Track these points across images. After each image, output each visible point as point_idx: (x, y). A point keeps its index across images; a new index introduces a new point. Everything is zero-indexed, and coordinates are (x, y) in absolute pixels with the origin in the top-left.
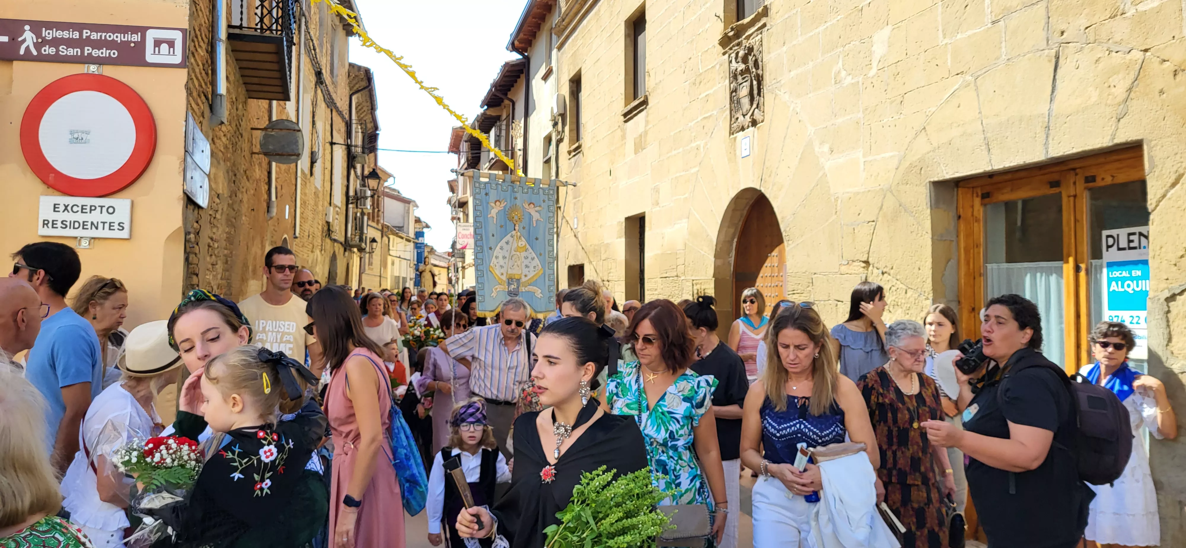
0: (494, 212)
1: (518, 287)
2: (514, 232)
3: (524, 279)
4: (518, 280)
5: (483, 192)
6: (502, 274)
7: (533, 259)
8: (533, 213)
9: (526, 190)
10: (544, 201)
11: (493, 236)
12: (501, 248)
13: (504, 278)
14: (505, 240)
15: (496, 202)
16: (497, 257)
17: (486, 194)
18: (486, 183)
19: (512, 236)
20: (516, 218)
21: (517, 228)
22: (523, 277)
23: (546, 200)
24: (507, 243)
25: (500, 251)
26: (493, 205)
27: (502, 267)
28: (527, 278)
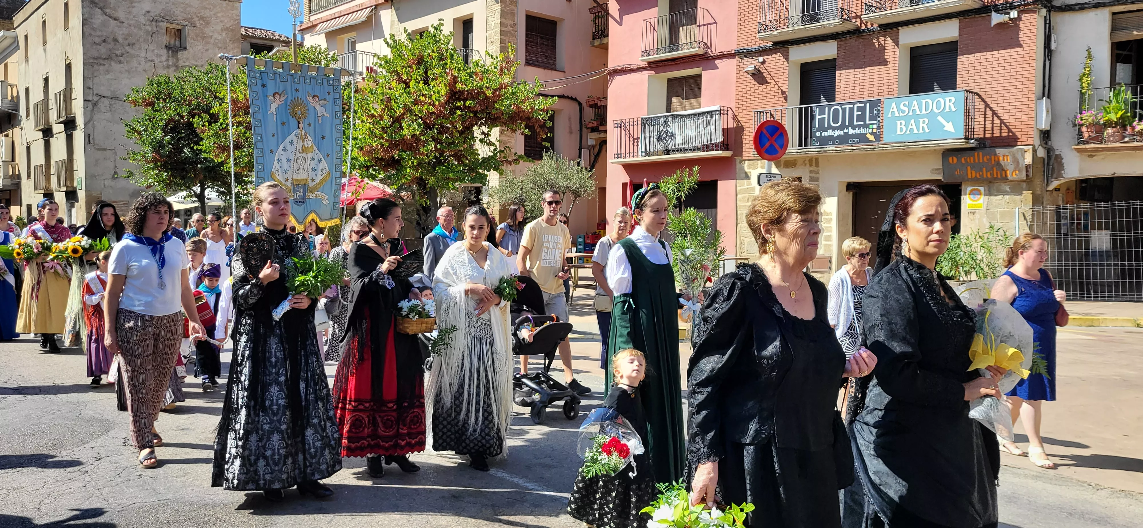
0: (273, 107)
1: (305, 194)
2: (298, 131)
3: (311, 184)
4: (304, 186)
5: (259, 83)
6: (287, 180)
7: (320, 161)
8: (318, 108)
9: (308, 81)
10: (329, 93)
11: (274, 136)
12: (285, 150)
13: (289, 184)
14: (288, 140)
15: (274, 94)
16: (279, 161)
17: (264, 86)
18: (261, 73)
19: (296, 136)
20: (299, 113)
21: (301, 125)
22: (310, 181)
23: (331, 91)
24: (291, 143)
25: (283, 153)
26: (271, 98)
27: (286, 171)
28: (314, 183)
